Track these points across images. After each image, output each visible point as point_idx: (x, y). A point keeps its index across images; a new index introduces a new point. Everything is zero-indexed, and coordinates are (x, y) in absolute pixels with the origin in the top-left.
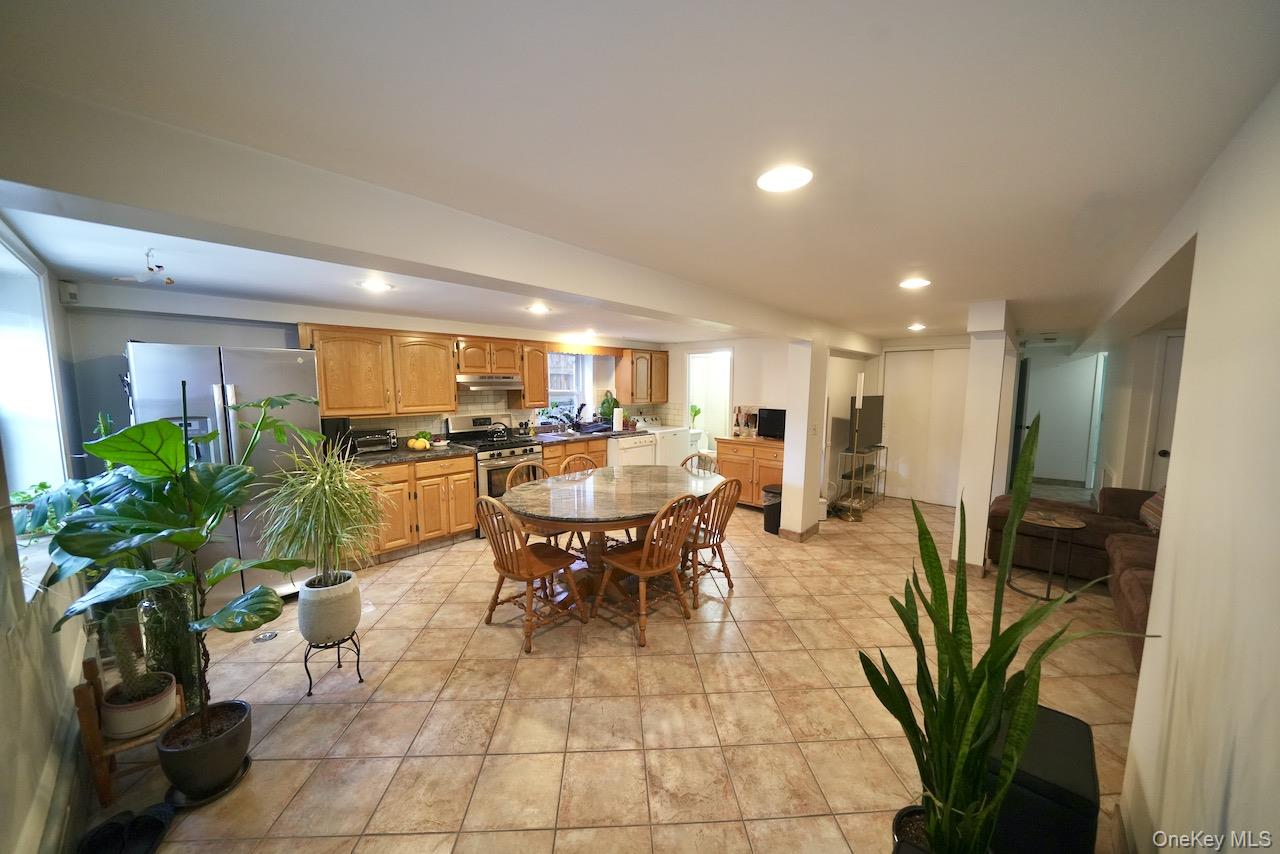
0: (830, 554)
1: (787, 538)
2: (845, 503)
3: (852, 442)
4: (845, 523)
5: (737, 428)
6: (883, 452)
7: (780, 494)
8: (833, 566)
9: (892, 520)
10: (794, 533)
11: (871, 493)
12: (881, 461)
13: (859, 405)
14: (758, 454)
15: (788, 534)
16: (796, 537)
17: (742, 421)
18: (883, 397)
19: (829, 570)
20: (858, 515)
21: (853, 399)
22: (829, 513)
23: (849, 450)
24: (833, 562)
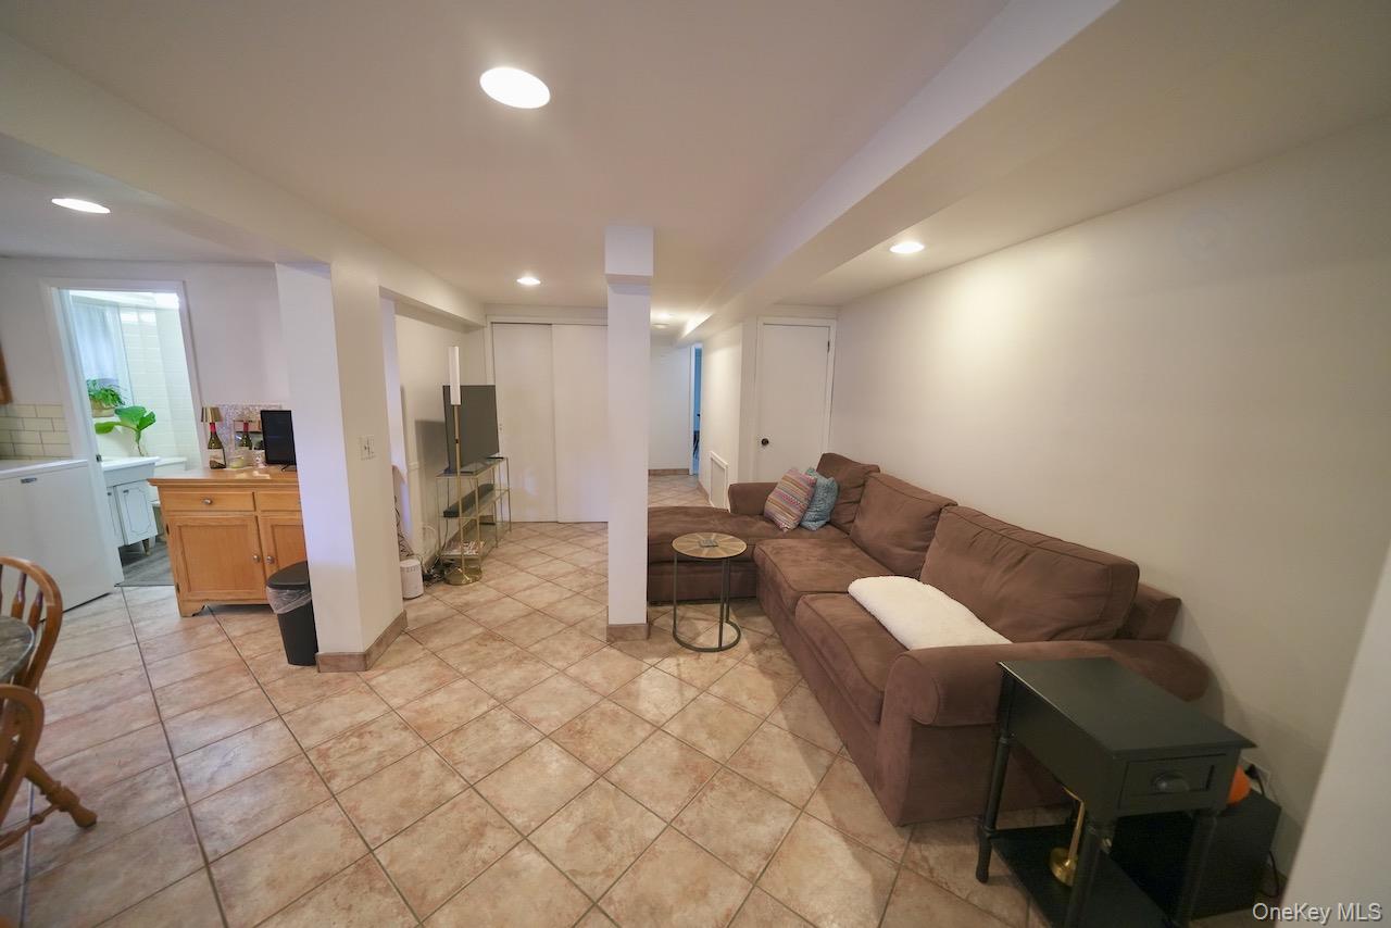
0: (424, 680)
1: (338, 669)
2: (455, 552)
3: (451, 460)
4: (456, 591)
5: (219, 452)
6: (503, 464)
7: (307, 587)
8: (427, 712)
9: (522, 563)
10: (351, 656)
11: (493, 524)
12: (500, 476)
13: (456, 399)
14: (262, 503)
15: (339, 662)
16: (354, 663)
17: (228, 435)
18: (493, 388)
19: (418, 731)
20: (474, 569)
21: (446, 390)
22: (427, 578)
23: (449, 471)
24: (428, 702)
